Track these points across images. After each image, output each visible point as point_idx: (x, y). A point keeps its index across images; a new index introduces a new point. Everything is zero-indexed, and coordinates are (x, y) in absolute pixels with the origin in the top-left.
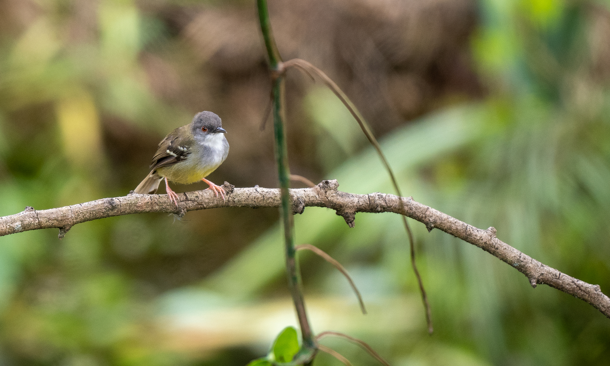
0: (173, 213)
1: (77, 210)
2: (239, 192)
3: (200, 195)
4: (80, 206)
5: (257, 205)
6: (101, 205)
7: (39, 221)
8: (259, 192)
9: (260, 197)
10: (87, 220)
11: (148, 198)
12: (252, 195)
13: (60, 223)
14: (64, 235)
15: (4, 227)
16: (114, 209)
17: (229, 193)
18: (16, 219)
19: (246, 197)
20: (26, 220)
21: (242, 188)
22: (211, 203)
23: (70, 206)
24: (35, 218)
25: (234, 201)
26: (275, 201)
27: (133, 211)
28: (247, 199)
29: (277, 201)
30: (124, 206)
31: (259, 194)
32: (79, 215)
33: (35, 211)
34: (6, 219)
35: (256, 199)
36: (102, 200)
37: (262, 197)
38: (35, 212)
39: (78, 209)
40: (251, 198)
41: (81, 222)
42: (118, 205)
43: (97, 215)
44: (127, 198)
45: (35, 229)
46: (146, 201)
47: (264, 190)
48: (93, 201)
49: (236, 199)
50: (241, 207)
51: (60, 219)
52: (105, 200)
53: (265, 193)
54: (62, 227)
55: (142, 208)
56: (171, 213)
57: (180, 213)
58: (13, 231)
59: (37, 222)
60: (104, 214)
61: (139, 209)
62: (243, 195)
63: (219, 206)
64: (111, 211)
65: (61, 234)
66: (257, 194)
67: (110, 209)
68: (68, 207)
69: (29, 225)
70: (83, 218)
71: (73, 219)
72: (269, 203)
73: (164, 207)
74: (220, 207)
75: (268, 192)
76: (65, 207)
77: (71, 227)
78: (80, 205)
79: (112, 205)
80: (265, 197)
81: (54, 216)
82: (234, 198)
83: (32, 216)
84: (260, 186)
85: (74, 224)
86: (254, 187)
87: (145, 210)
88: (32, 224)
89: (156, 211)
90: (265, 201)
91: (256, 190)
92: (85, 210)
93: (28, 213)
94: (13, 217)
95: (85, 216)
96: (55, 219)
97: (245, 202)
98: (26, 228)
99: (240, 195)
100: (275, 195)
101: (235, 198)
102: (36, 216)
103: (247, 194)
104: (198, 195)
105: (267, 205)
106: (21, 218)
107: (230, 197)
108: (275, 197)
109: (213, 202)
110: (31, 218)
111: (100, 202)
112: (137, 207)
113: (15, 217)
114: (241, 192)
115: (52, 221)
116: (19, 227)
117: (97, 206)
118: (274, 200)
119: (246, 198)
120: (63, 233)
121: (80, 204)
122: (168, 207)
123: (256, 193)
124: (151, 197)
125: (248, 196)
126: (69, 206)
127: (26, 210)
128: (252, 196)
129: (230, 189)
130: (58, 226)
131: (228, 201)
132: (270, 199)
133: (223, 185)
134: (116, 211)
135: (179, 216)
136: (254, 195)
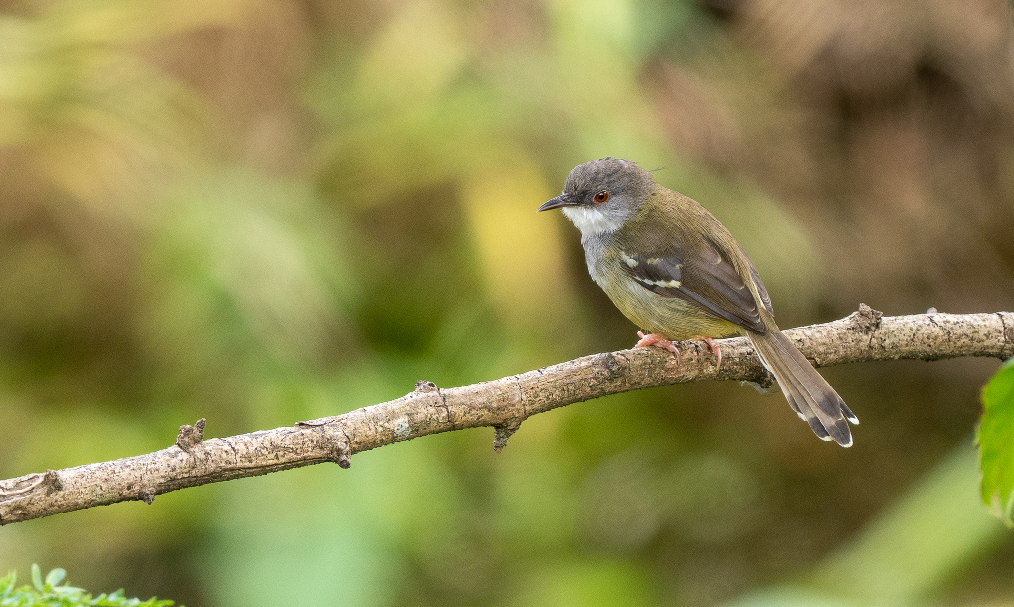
0: (747, 381)
1: (532, 383)
2: (894, 325)
3: (806, 336)
4: (538, 375)
5: (936, 354)
6: (585, 369)
7: (448, 411)
8: (937, 324)
9: (941, 334)
10: (557, 406)
11: (690, 350)
12: (922, 332)
13: (496, 416)
14: (506, 441)
15: (370, 429)
16: (615, 378)
17: (871, 330)
18: (396, 411)
19: (910, 336)
20: (420, 411)
21: (899, 317)
22: (831, 354)
23: (516, 375)
24: (439, 406)
25: (882, 347)
26: (975, 343)
27: (657, 381)
28: (912, 340)
29: (979, 341)
30: (638, 369)
31: (937, 329)
32: (538, 396)
33: (439, 389)
34: (374, 411)
35: (931, 340)
36: (588, 359)
37: (944, 335)
38: (439, 394)
39: (535, 382)
40: (921, 337)
41: (542, 411)
42: (625, 368)
43: (578, 392)
44: (644, 352)
45: (441, 431)
46: (686, 356)
47: (949, 319)
48: (568, 363)
49: (887, 342)
50: (899, 359)
51: (495, 405)
52: (594, 359)
53: (950, 326)
54: (501, 424)
55: (679, 372)
56: (744, 380)
57: (763, 380)
58: (392, 438)
59: (444, 414)
60: (592, 390)
61: (673, 375)
62: (903, 333)
63: (851, 360)
64: (608, 382)
65: (498, 439)
66: (934, 329)
67: (607, 379)
68: (513, 379)
69: (427, 422)
70: (546, 402)
71: (524, 405)
72: (961, 348)
73: (728, 368)
74: (852, 362)
75: (958, 322)
76: (505, 378)
77: (521, 423)
78: (539, 373)
79: (611, 370)
80: (951, 335)
81: (481, 400)
82: (881, 339)
83: (432, 403)
84: (940, 310)
85: (528, 416)
86: (925, 312)
87: (684, 376)
88: (434, 419)
89: (710, 378)
90: (951, 343)
91: (931, 320)
92: (551, 384)
93: (422, 395)
94: (389, 408)
95: (550, 397)
96: (485, 407)
97: (907, 348)
98: (421, 430)
99: (895, 333)
100: (975, 328)
101: (885, 340)
102: (441, 403)
103: (911, 329)
104: (803, 337)
105: (957, 352)
106: (408, 408)
107: (874, 337)
108: (973, 333)
109: (836, 352)
110: (431, 406)
111: (582, 362)
112: (668, 370)
113: (394, 407)
114: (897, 326)
115: (477, 412)
116: (403, 428)
117: (577, 372)
118: (972, 339)
119: (909, 339)
120: (503, 437)
121: (539, 371)
122: (735, 367)
123: (931, 326)
124: (697, 346)
125: (914, 335)
126: (514, 377)
127: (417, 390)
128: (923, 334)
129: (873, 321)
130: (493, 422)
131: (870, 347)
132: (963, 338)
133: (857, 312)
134: (619, 383)
135: (762, 387)
136: (926, 332)
